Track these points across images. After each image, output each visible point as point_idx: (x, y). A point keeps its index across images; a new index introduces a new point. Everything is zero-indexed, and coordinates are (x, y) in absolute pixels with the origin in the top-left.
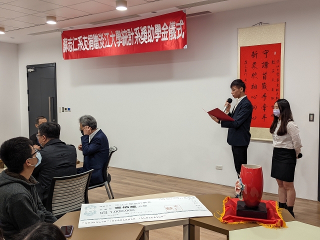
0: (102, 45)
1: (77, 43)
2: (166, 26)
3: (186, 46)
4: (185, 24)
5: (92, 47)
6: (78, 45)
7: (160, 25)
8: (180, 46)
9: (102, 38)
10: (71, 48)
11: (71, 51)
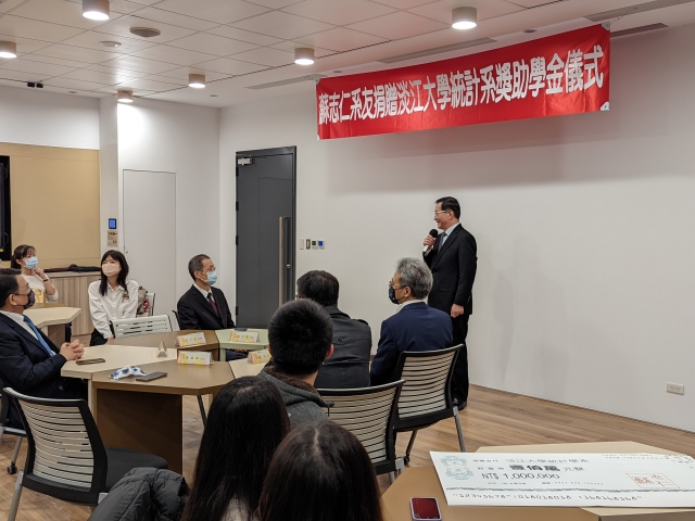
0: (406, 107)
1: (348, 103)
2: (559, 60)
3: (607, 104)
4: (608, 55)
5: (381, 113)
6: (352, 107)
7: (543, 59)
8: (593, 105)
9: (405, 91)
10: (337, 115)
11: (335, 121)
